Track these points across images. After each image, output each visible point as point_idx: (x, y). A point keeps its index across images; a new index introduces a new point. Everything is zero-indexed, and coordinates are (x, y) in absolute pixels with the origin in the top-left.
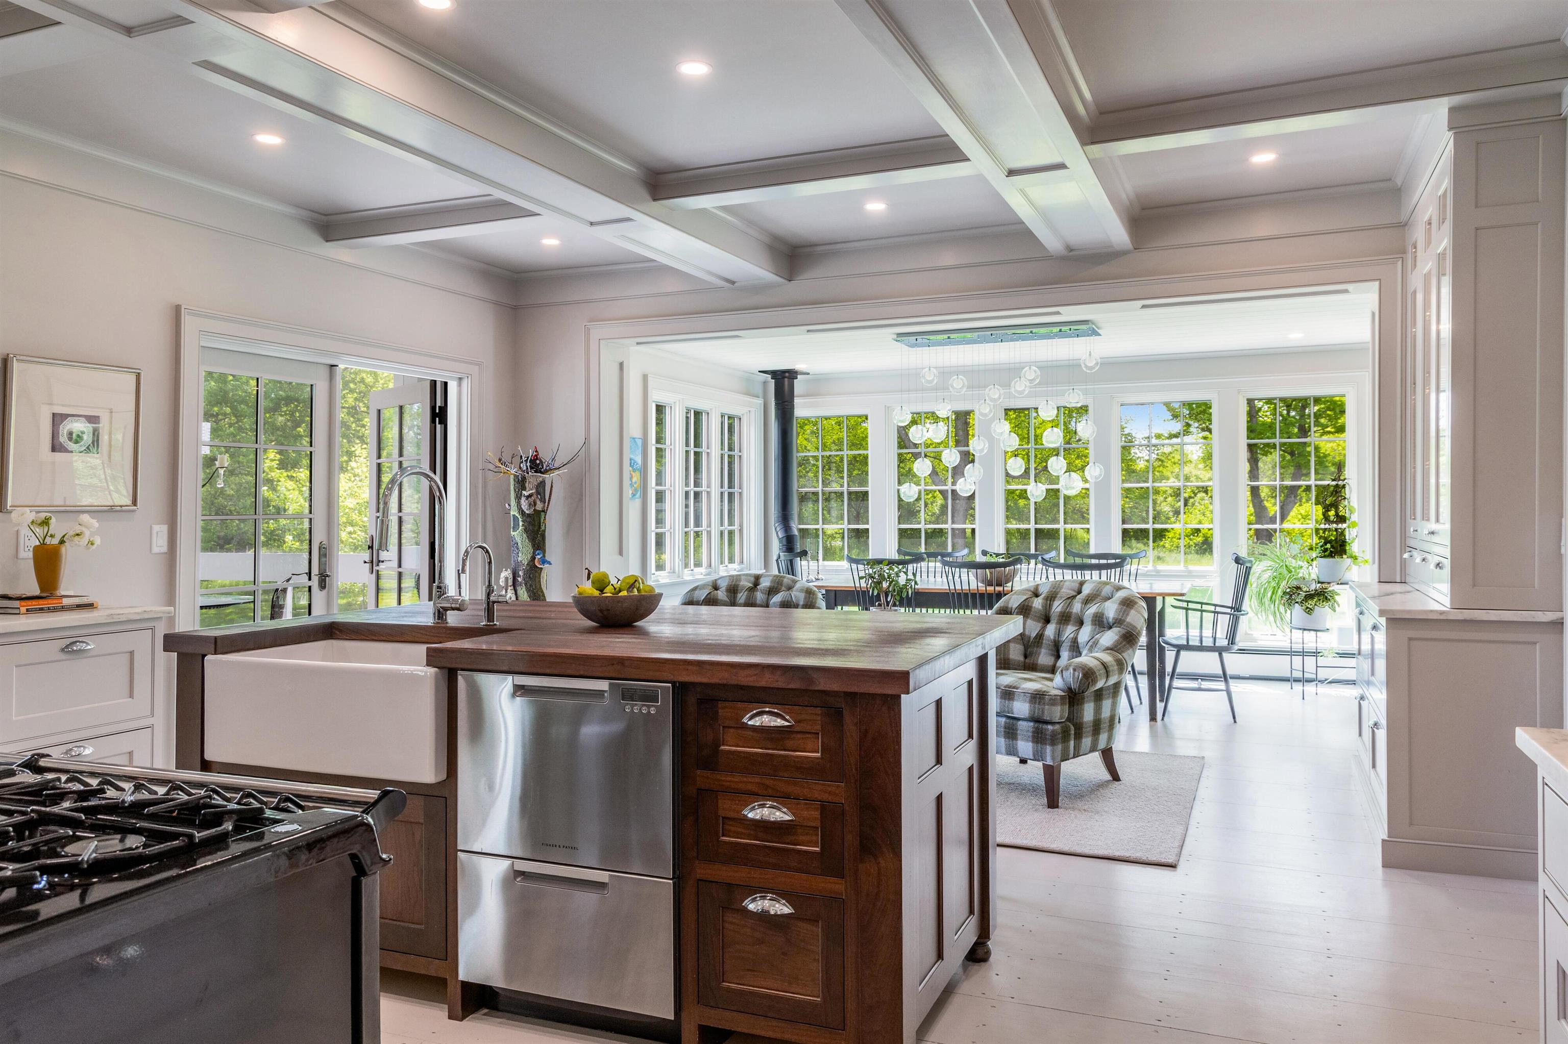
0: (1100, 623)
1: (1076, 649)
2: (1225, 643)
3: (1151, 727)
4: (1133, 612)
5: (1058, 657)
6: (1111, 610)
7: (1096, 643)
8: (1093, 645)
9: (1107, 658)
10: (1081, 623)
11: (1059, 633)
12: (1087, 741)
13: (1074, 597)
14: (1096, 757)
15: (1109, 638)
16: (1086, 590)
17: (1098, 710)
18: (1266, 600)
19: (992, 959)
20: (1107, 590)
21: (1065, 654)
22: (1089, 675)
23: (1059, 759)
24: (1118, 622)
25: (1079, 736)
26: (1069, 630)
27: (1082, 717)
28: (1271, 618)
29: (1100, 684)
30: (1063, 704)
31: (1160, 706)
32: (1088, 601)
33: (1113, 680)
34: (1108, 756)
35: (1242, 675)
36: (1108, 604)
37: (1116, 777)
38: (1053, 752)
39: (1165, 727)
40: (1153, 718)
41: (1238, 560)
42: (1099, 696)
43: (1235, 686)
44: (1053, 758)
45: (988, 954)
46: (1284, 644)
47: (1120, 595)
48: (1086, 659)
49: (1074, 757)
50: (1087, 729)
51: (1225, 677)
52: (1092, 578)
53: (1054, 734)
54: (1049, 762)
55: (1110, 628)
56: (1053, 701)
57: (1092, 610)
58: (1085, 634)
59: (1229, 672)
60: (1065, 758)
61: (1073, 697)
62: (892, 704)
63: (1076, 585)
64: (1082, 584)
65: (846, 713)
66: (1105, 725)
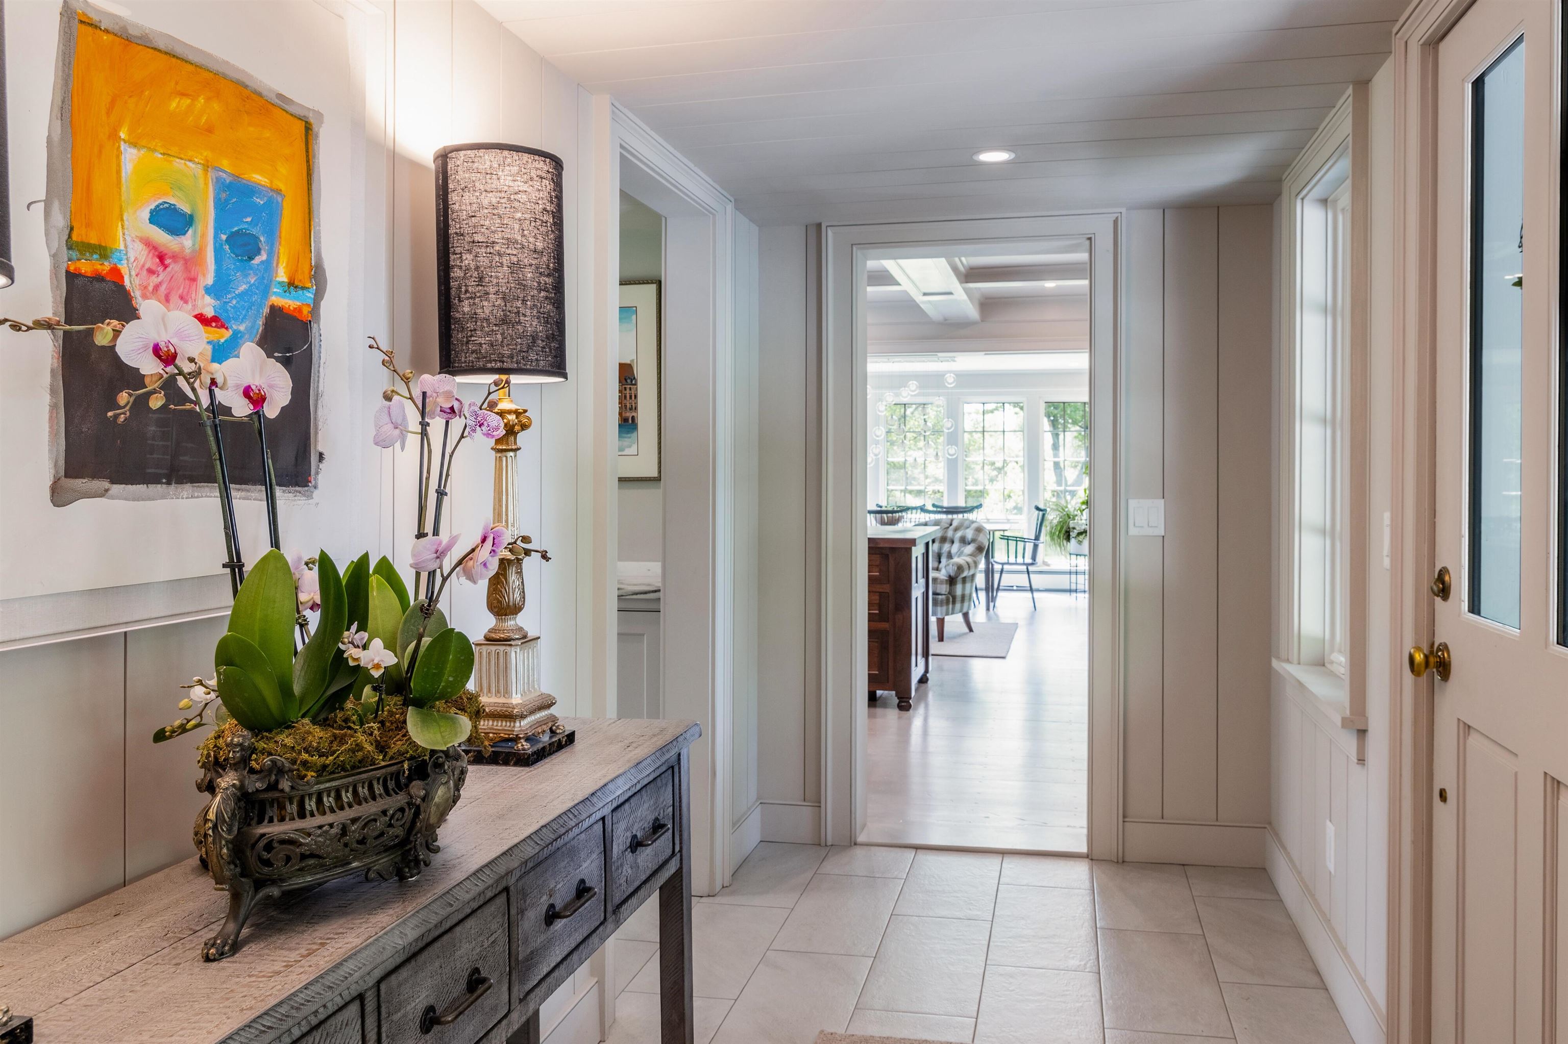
0: (964, 541)
1: (950, 556)
2: (1030, 561)
3: (987, 613)
4: (981, 535)
5: (940, 562)
6: (969, 534)
7: (962, 552)
8: (960, 554)
9: (969, 559)
10: (953, 542)
11: (940, 549)
12: (958, 606)
13: (948, 528)
14: (960, 615)
15: (969, 549)
16: (955, 524)
17: (964, 589)
18: (1056, 537)
19: (929, 682)
20: (967, 523)
21: (944, 560)
22: (960, 568)
23: (944, 614)
24: (973, 541)
25: (954, 602)
26: (946, 547)
27: (955, 592)
28: (1058, 549)
29: (965, 574)
30: (946, 584)
31: (991, 605)
32: (956, 530)
33: (971, 572)
34: (966, 616)
35: (1041, 589)
36: (968, 531)
37: (971, 630)
38: (941, 610)
39: (996, 615)
40: (988, 609)
41: (1038, 508)
42: (964, 580)
43: (1036, 595)
44: (942, 614)
45: (927, 680)
46: (1067, 568)
47: (974, 526)
48: (956, 560)
49: (952, 614)
50: (959, 599)
51: (1031, 590)
52: (958, 518)
53: (942, 601)
54: (940, 616)
55: (969, 544)
56: (942, 582)
57: (959, 534)
58: (955, 548)
59: (1034, 587)
60: (947, 614)
61: (952, 581)
62: (908, 551)
63: (949, 521)
64: (952, 520)
65: (890, 556)
66: (967, 598)
